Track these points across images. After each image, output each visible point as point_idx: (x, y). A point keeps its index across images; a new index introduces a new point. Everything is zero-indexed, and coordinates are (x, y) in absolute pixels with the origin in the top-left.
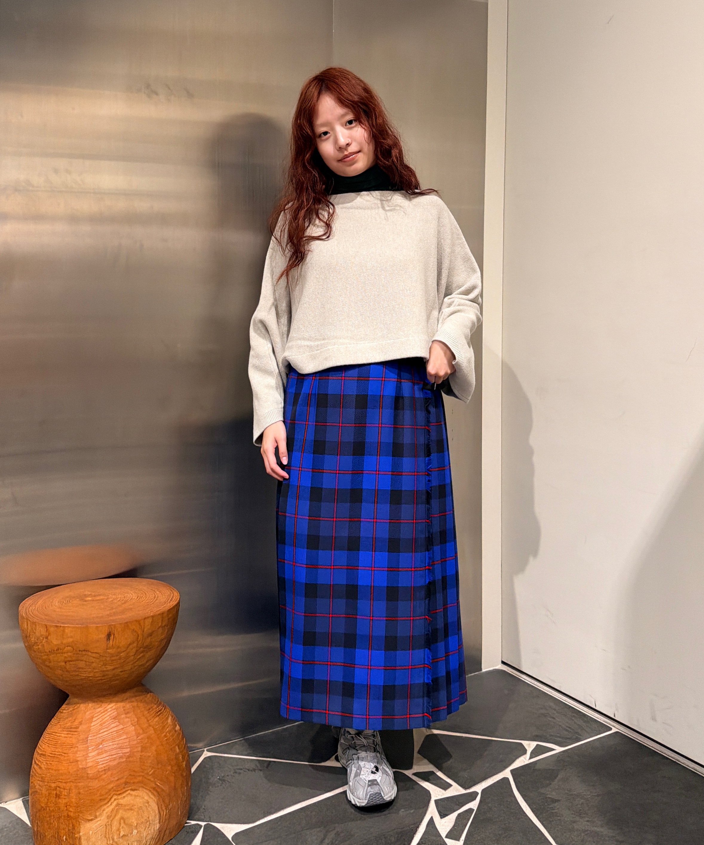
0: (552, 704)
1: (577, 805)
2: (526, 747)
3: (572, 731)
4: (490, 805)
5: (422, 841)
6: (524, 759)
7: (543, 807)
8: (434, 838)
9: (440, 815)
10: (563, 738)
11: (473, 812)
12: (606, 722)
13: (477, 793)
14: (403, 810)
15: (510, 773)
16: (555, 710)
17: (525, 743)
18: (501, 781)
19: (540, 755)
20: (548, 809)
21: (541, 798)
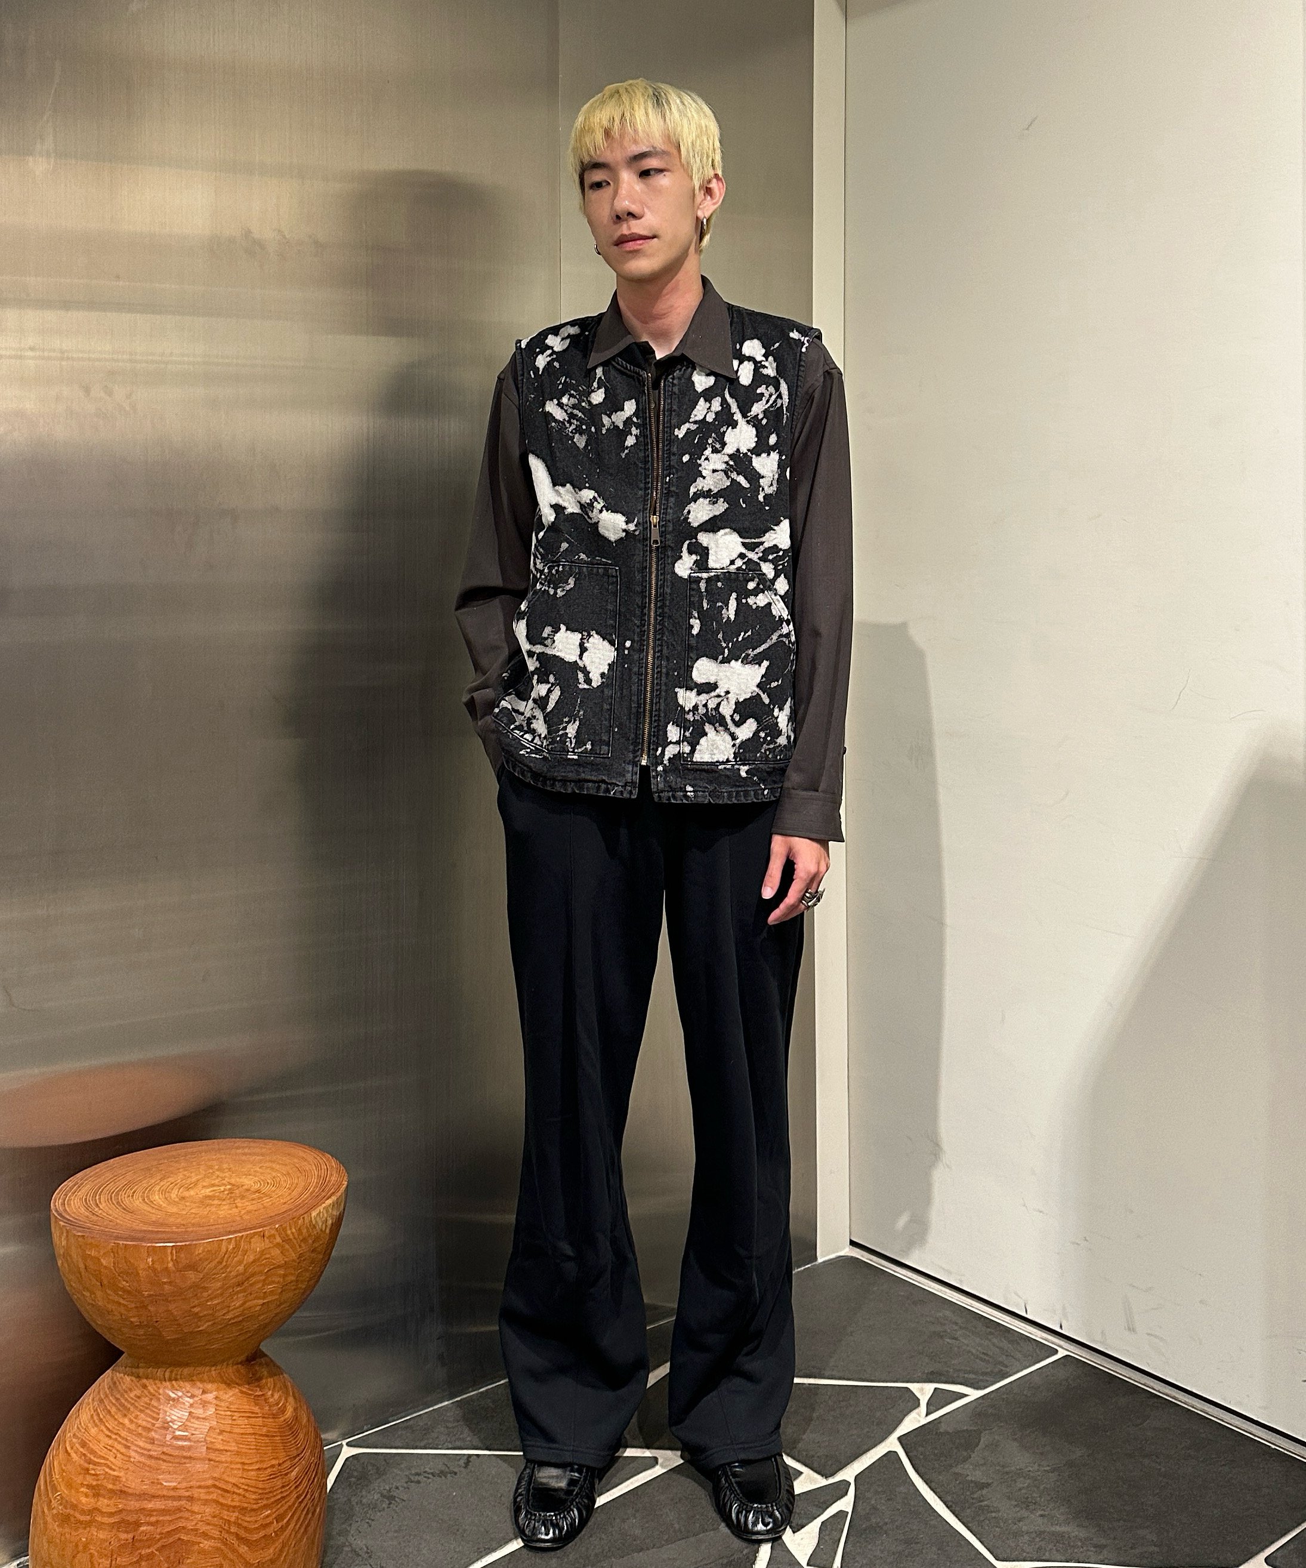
0: (948, 1313)
1: (1020, 1489)
2: (917, 1395)
3: (991, 1360)
4: (873, 1502)
6: (918, 1416)
7: (962, 1497)
10: (975, 1373)
11: (847, 1516)
12: (1046, 1340)
13: (848, 1483)
15: (898, 1443)
16: (956, 1324)
17: (914, 1387)
18: (884, 1458)
19: (942, 1407)
20: (974, 1501)
21: (958, 1482)
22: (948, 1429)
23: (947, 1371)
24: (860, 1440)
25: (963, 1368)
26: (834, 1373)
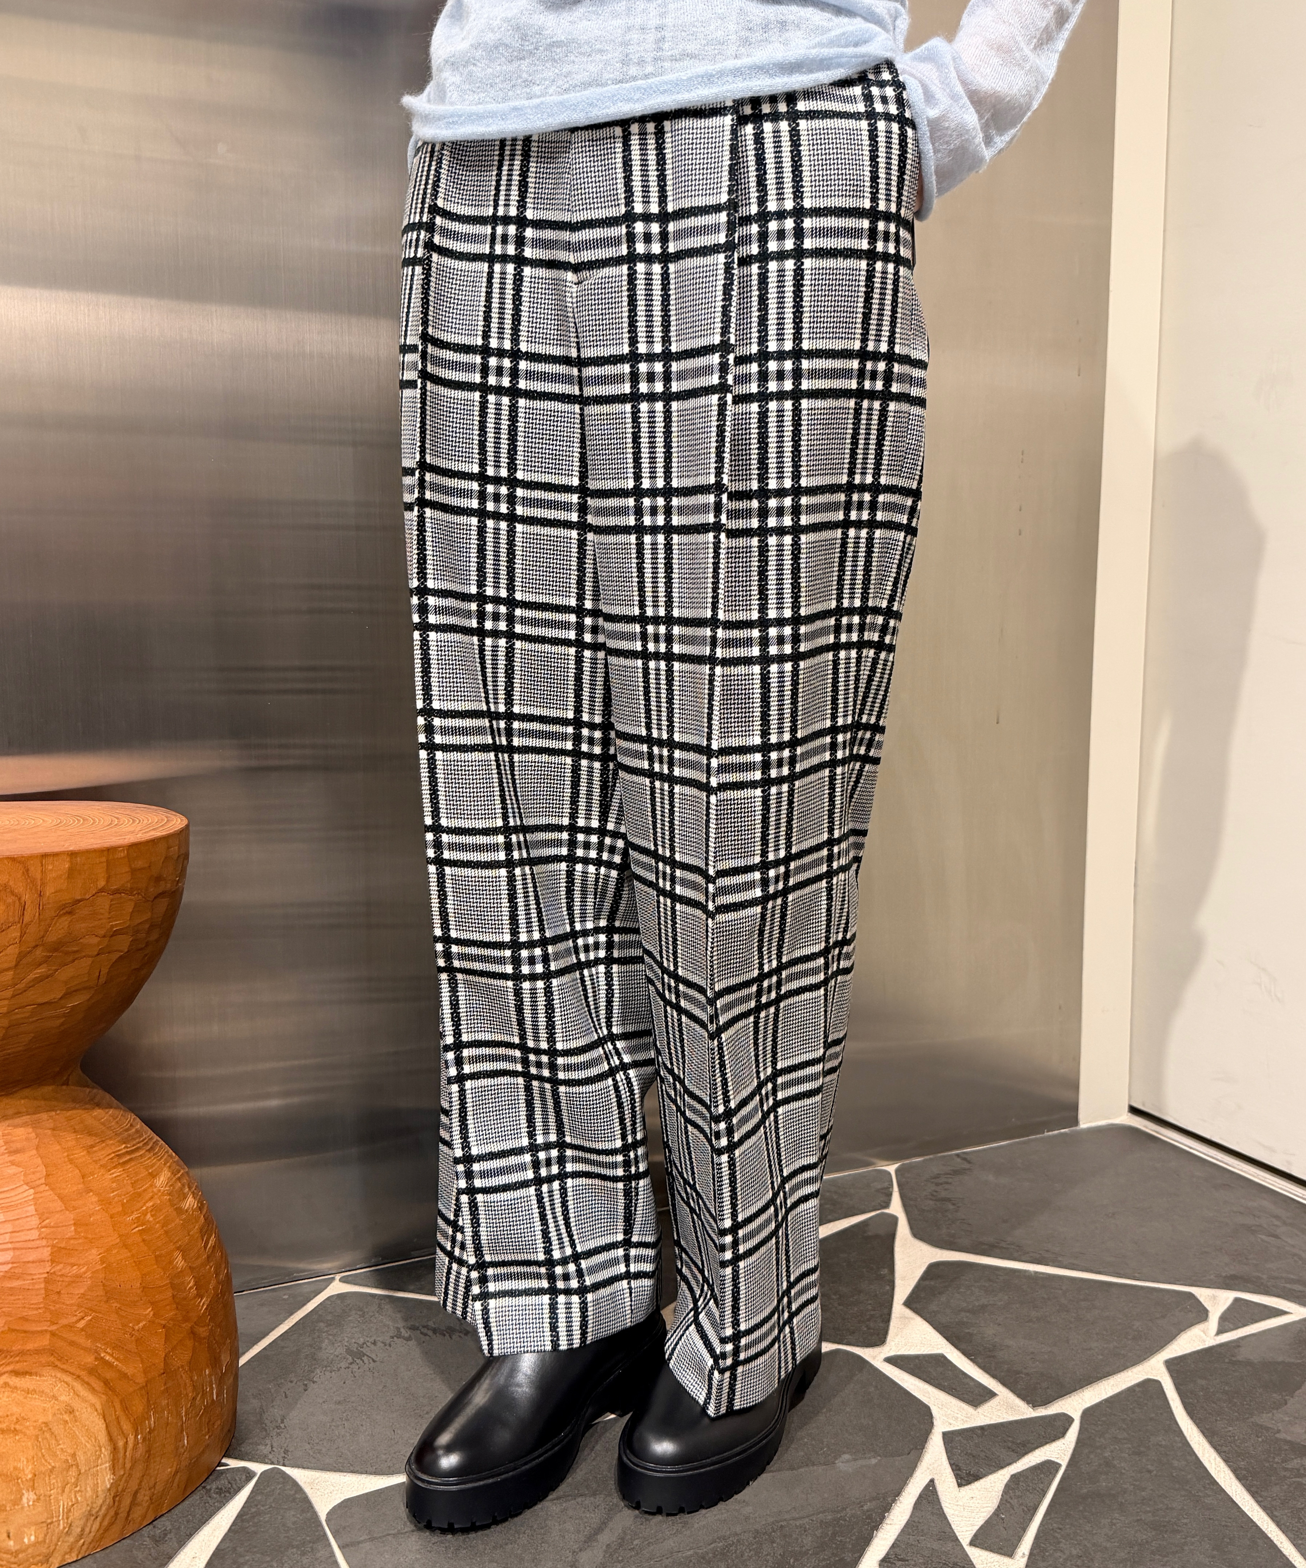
0: (1265, 1203)
2: (1207, 1305)
4: (1106, 1455)
5: (897, 1550)
6: (1202, 1334)
7: (1267, 1465)
8: (936, 1545)
9: (957, 1476)
11: (1057, 1471)
13: (1069, 1420)
14: (846, 1457)
15: (1163, 1370)
16: (1278, 1218)
17: (1202, 1294)
18: (1137, 1389)
19: (1244, 1325)
20: (1287, 1474)
21: (1260, 1439)
22: (1252, 1358)
23: (1259, 1278)
24: (1101, 1357)
25: (1284, 1275)
26: (1075, 1262)
